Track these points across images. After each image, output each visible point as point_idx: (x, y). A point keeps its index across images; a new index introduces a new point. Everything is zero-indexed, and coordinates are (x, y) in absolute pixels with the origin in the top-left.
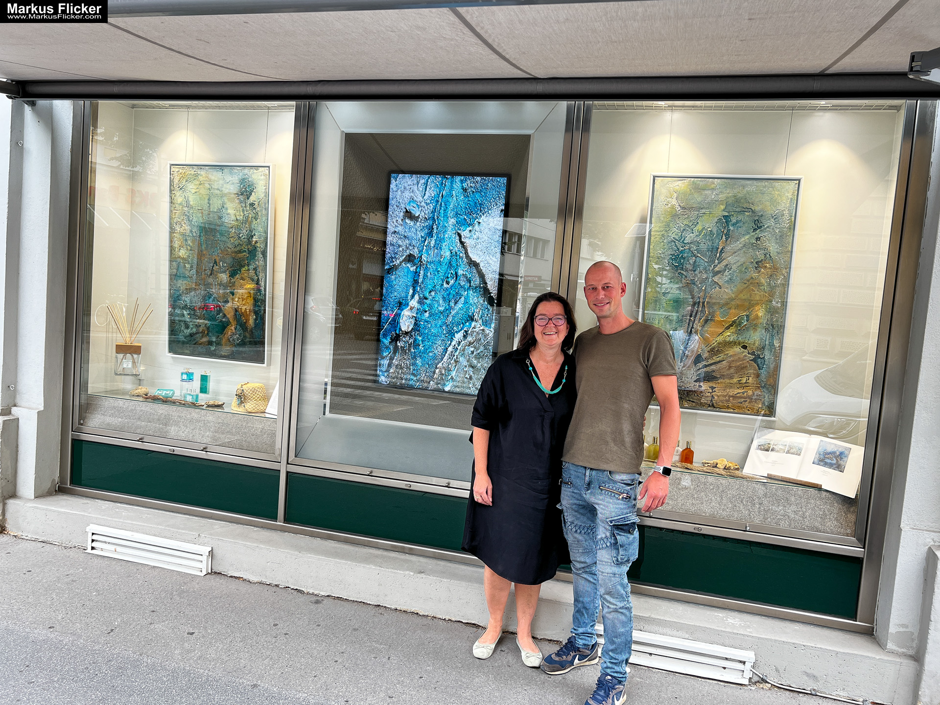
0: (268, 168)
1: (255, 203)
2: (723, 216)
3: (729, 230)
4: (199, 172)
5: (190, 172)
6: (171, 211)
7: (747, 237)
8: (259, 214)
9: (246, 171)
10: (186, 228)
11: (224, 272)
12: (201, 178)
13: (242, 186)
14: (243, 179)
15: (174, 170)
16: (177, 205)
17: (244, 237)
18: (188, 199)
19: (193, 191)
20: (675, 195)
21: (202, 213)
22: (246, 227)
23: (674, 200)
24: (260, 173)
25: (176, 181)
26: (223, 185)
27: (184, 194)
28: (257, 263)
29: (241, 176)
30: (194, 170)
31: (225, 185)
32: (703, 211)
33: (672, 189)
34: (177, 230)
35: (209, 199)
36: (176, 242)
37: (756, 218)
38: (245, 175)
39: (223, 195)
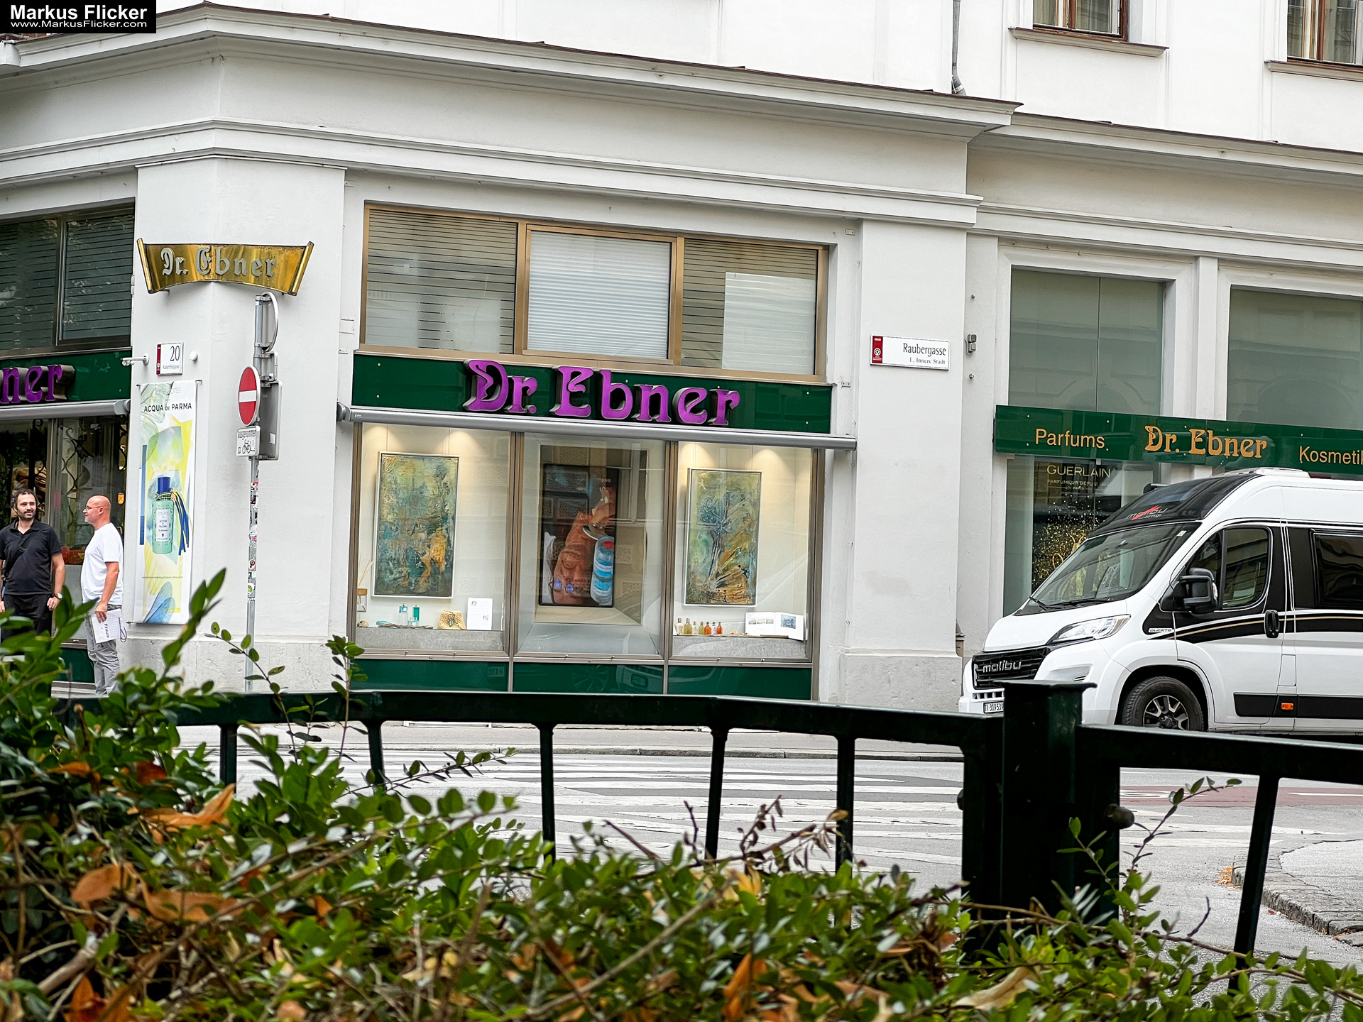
0: (456, 458)
1: (448, 482)
2: (727, 493)
3: (730, 501)
4: (405, 461)
5: (397, 460)
6: (381, 488)
7: (738, 504)
8: (451, 490)
9: (441, 460)
10: (393, 500)
11: (424, 532)
12: (406, 465)
13: (438, 470)
14: (440, 466)
15: (382, 458)
17: (438, 507)
18: (397, 480)
19: (400, 474)
20: (703, 480)
21: (407, 489)
22: (441, 500)
23: (702, 483)
24: (451, 462)
25: (386, 466)
27: (392, 475)
28: (448, 525)
29: (437, 463)
30: (399, 458)
31: (426, 470)
32: (716, 490)
33: (701, 477)
34: (386, 502)
35: (413, 480)
36: (385, 510)
37: (742, 494)
38: (441, 463)
39: (424, 477)
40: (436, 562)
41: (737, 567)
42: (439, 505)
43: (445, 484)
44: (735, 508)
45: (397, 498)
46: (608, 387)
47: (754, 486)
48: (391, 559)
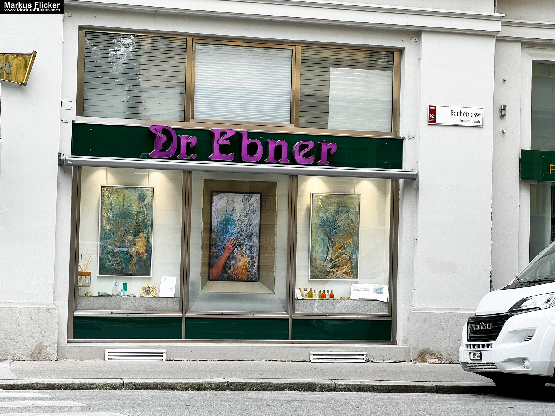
0: (153, 189)
2: (337, 208)
3: (339, 213)
4: (117, 190)
5: (112, 190)
6: (102, 208)
7: (345, 215)
8: (149, 209)
9: (142, 190)
10: (110, 215)
11: (131, 235)
12: (119, 193)
13: (140, 196)
14: (141, 194)
15: (104, 189)
16: (105, 205)
17: (141, 219)
18: (112, 203)
19: (115, 199)
20: (320, 200)
21: (119, 208)
22: (142, 215)
23: (320, 202)
24: (149, 191)
25: (105, 194)
26: (130, 196)
27: (109, 200)
28: (148, 230)
29: (139, 192)
30: (115, 189)
32: (330, 206)
33: (319, 198)
34: (105, 216)
35: (123, 202)
36: (105, 222)
37: (347, 209)
38: (142, 192)
39: (130, 200)
40: (139, 254)
41: (344, 255)
42: (141, 218)
43: (145, 205)
44: (342, 218)
45: (113, 214)
46: (246, 142)
47: (356, 204)
48: (109, 252)
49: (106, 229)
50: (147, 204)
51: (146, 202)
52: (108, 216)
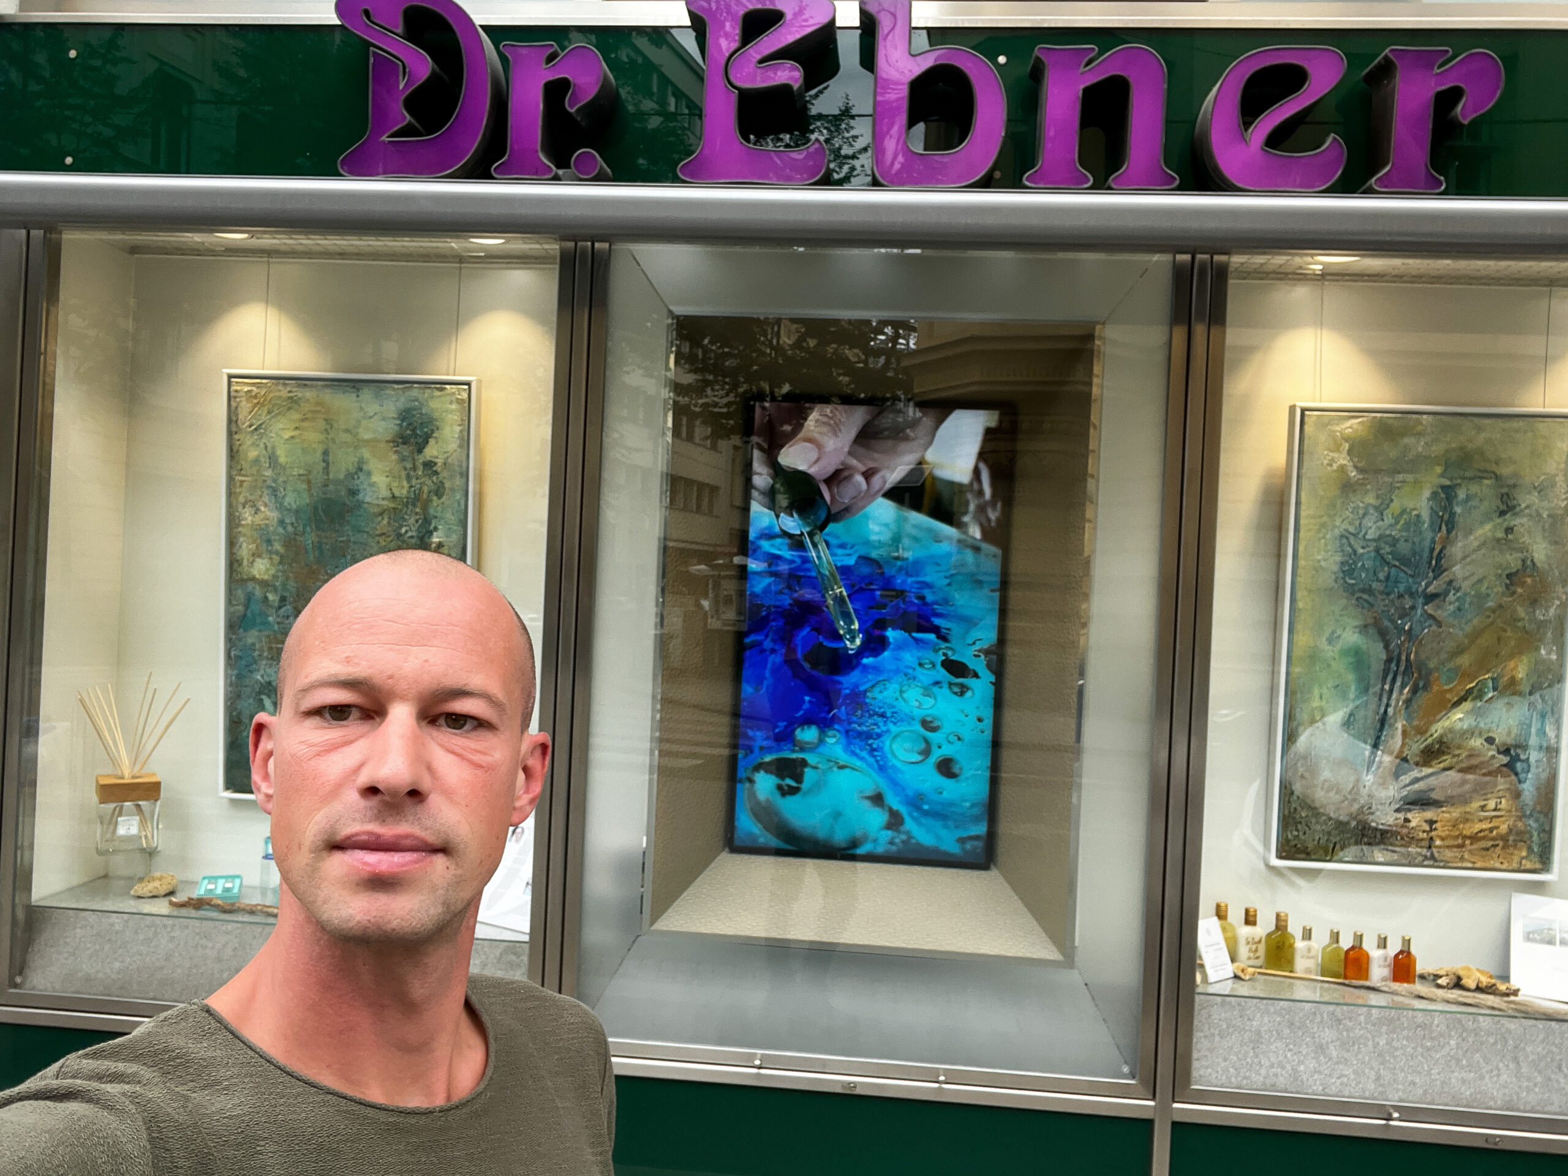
0: (466, 387)
1: (436, 460)
4: (300, 395)
5: (277, 394)
6: (230, 479)
9: (415, 392)
12: (306, 407)
13: (405, 424)
14: (408, 411)
15: (238, 388)
16: (246, 466)
18: (273, 453)
19: (287, 435)
20: (1347, 446)
21: (309, 482)
23: (1345, 454)
24: (448, 398)
25: (244, 413)
26: (360, 422)
27: (264, 440)
29: (402, 403)
30: (289, 389)
31: (364, 422)
32: (1400, 477)
33: (1338, 434)
34: (246, 519)
35: (326, 453)
36: (244, 545)
38: (413, 401)
39: (358, 444)
41: (1477, 743)
42: (412, 528)
43: (429, 465)
44: (1473, 541)
45: (280, 507)
49: (253, 579)
50: (440, 462)
51: (435, 453)
52: (258, 519)
